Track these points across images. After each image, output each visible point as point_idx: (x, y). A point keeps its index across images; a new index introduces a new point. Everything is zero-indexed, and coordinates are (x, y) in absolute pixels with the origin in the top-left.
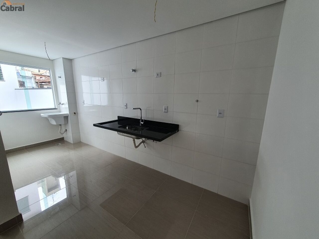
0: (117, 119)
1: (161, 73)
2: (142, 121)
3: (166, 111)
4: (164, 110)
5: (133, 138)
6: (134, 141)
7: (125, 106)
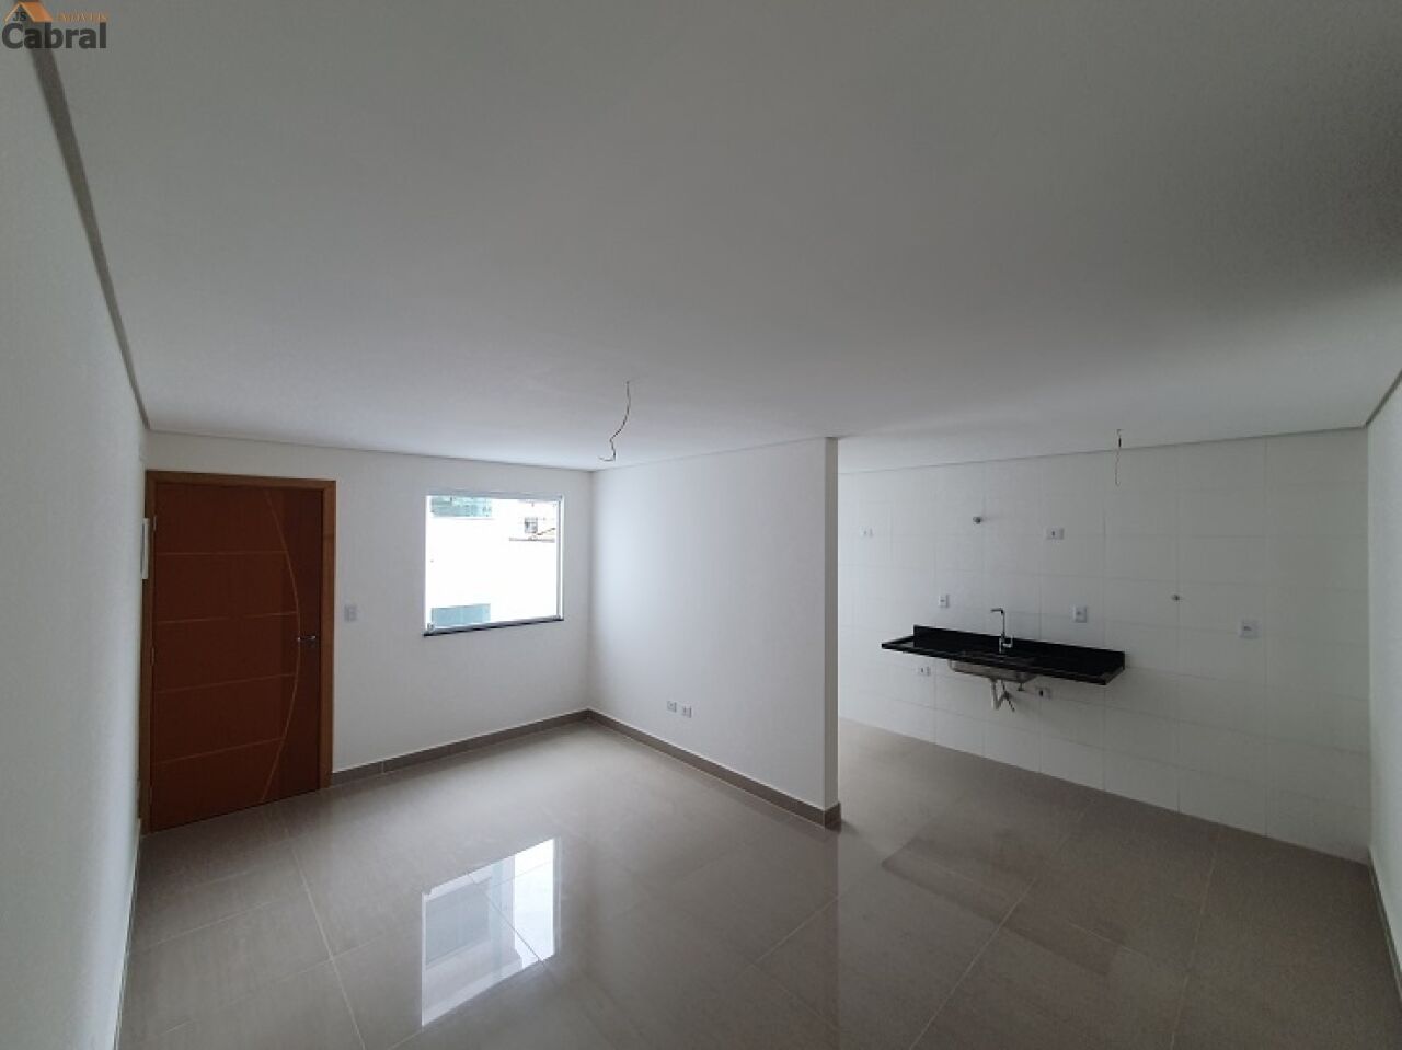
0: (912, 633)
1: (1062, 531)
2: (1008, 641)
3: (1081, 618)
4: (1074, 616)
5: (994, 679)
6: (994, 688)
7: (942, 601)
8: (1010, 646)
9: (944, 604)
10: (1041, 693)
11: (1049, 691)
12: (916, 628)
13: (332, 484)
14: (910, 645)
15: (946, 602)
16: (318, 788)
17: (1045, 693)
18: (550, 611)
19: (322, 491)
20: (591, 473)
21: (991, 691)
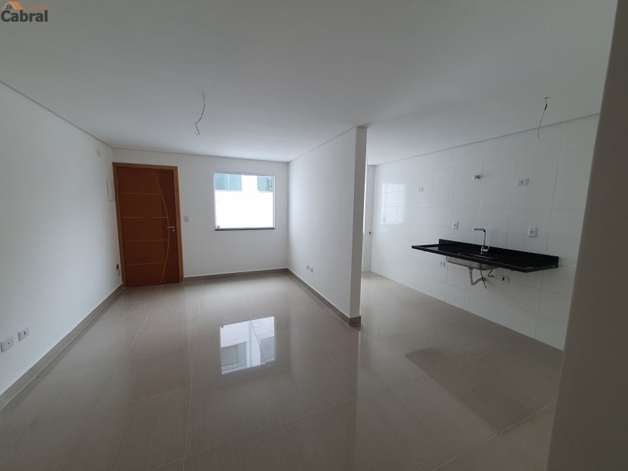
0: (438, 243)
1: (528, 180)
2: (486, 247)
3: (533, 234)
4: (529, 233)
5: (471, 268)
6: (471, 273)
7: (455, 225)
8: (486, 251)
9: (456, 227)
10: (503, 279)
11: (508, 278)
12: (440, 240)
13: (176, 168)
14: (436, 249)
15: (457, 226)
16: (178, 282)
17: (505, 279)
18: (270, 225)
19: (173, 171)
20: (288, 164)
21: (469, 275)
